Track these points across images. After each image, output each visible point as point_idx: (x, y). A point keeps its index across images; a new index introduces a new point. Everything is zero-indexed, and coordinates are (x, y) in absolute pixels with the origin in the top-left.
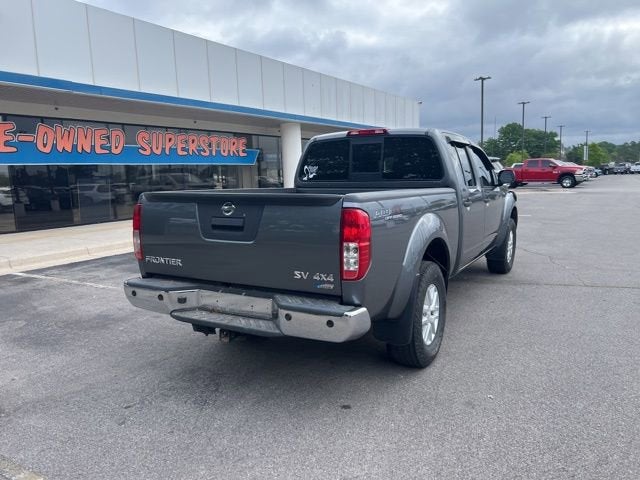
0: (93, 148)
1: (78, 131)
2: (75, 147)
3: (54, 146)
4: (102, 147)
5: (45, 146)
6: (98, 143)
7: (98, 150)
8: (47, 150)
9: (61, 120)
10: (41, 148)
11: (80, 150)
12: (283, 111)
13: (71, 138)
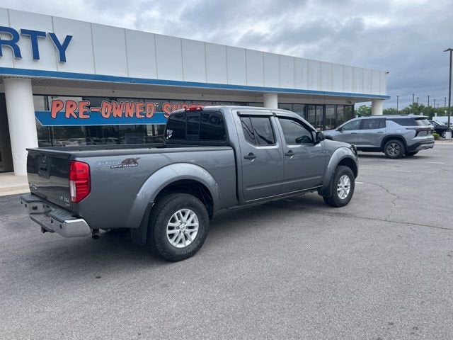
0: (135, 114)
1: (126, 104)
2: (124, 114)
3: (112, 114)
4: (140, 114)
5: (106, 114)
6: (138, 111)
7: (138, 116)
8: (107, 116)
9: (116, 99)
10: (103, 115)
11: (126, 116)
12: (262, 86)
13: (122, 109)
